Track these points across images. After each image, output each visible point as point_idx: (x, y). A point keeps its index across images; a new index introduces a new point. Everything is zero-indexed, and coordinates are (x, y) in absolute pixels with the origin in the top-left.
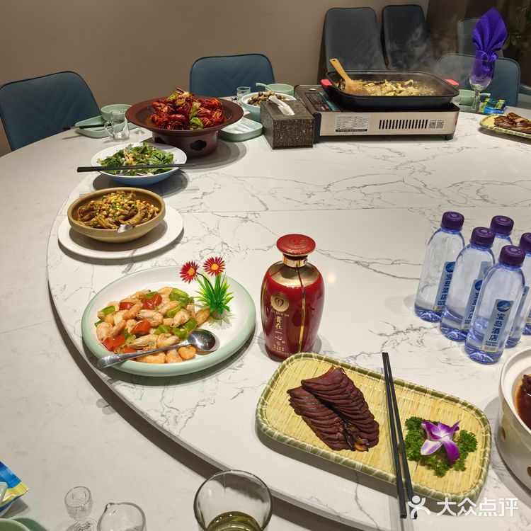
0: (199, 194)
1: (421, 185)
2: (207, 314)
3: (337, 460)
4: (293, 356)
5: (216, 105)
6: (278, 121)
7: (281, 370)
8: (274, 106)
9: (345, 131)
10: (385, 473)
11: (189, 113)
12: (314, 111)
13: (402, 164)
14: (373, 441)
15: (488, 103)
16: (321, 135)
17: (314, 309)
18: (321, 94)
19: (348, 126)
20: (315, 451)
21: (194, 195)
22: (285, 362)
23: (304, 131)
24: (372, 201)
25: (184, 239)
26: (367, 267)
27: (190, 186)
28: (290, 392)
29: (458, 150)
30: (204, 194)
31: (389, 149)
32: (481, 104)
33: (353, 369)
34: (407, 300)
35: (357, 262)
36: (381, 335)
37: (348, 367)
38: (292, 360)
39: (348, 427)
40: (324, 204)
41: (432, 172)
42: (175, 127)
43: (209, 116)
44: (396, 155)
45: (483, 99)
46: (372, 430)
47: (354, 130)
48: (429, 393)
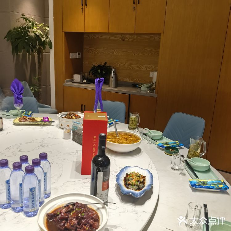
15: (25, 113)
29: (6, 134)
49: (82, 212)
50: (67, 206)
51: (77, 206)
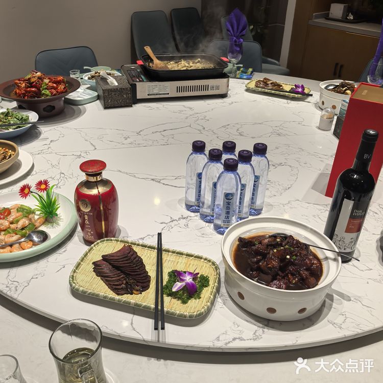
0: (48, 142)
1: (201, 128)
2: (43, 220)
3: (120, 301)
4: (99, 241)
5: (60, 80)
6: (106, 90)
7: (89, 251)
8: (104, 80)
9: (154, 95)
10: (149, 305)
11: (41, 87)
12: (131, 82)
13: (191, 115)
14: (145, 287)
15: (242, 71)
16: (138, 98)
17: (110, 209)
18: (138, 70)
19: (156, 91)
20: (105, 297)
21: (45, 142)
22: (93, 245)
23: (125, 96)
24: (167, 140)
25: (34, 172)
26: (159, 182)
27: (42, 136)
28: (94, 263)
29: (230, 104)
30: (51, 141)
31: (184, 106)
32: (238, 72)
33: (138, 245)
34: (180, 201)
35: (153, 180)
36: (162, 223)
37: (135, 244)
38: (98, 243)
39: (129, 280)
40: (135, 144)
41: (210, 119)
42: (31, 97)
43: (55, 88)
44: (188, 109)
45: (238, 68)
46: (146, 281)
47: (160, 94)
48: (184, 254)
49: (294, 253)
50: (274, 236)
51: (288, 242)
